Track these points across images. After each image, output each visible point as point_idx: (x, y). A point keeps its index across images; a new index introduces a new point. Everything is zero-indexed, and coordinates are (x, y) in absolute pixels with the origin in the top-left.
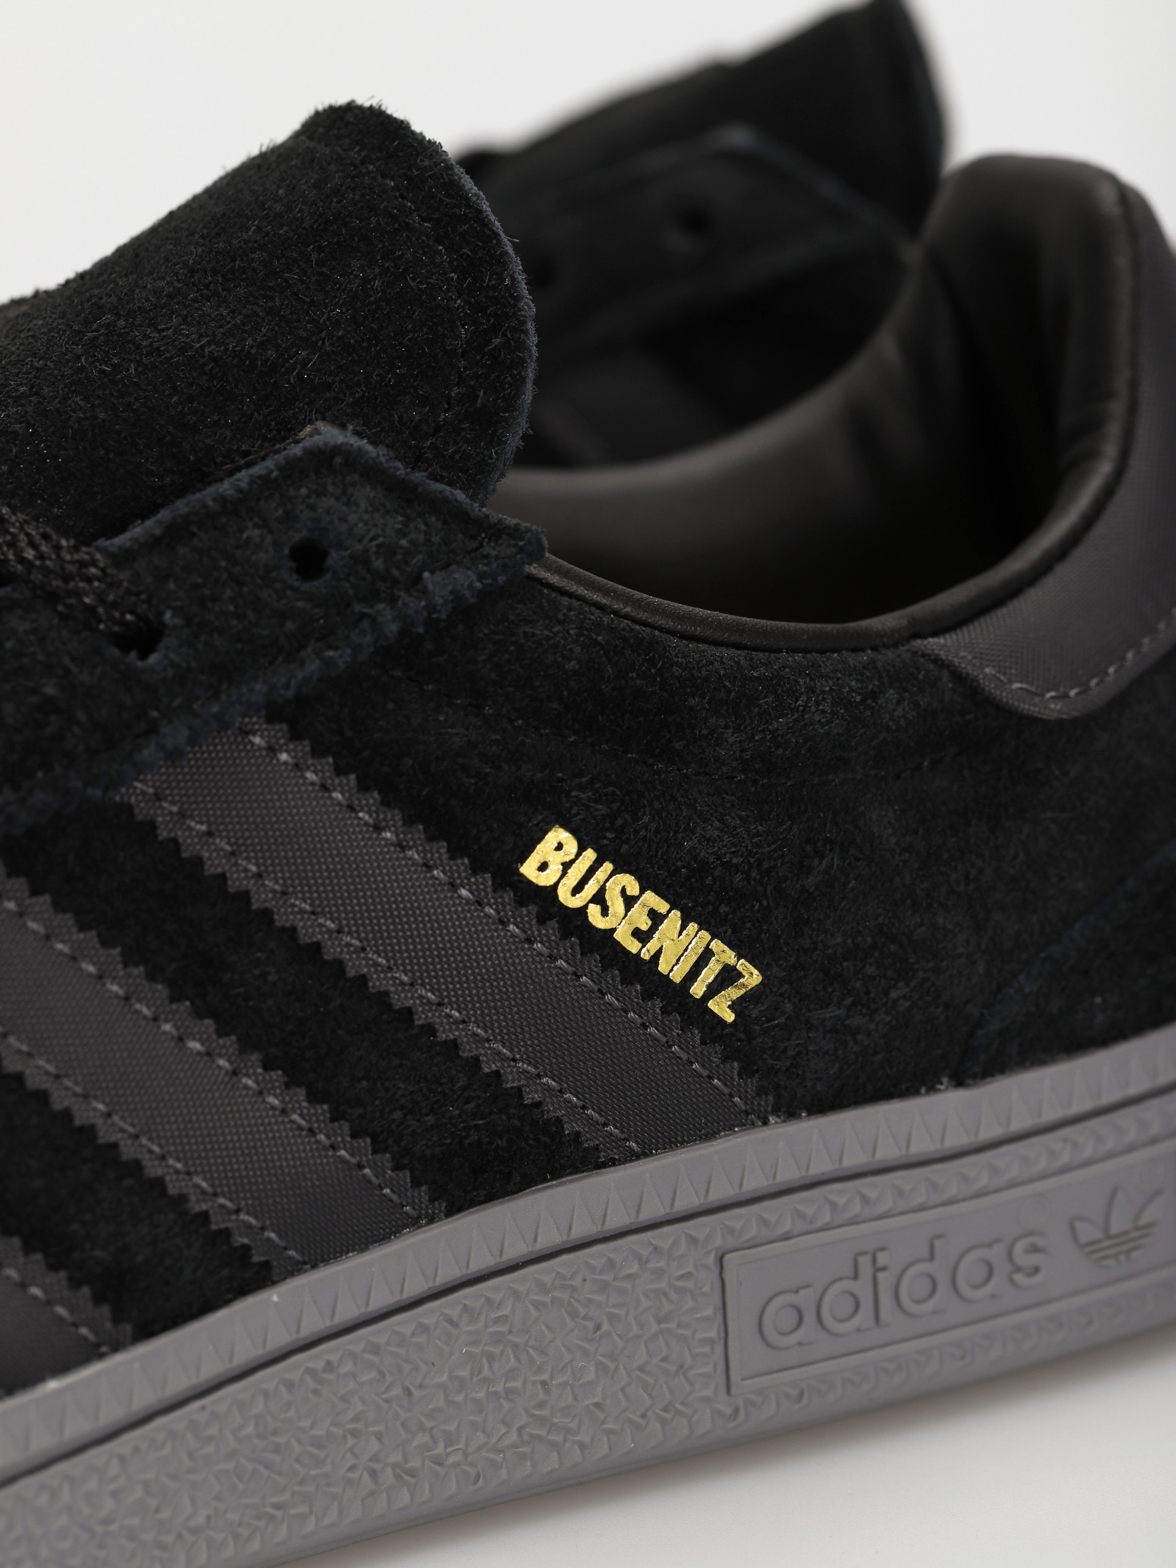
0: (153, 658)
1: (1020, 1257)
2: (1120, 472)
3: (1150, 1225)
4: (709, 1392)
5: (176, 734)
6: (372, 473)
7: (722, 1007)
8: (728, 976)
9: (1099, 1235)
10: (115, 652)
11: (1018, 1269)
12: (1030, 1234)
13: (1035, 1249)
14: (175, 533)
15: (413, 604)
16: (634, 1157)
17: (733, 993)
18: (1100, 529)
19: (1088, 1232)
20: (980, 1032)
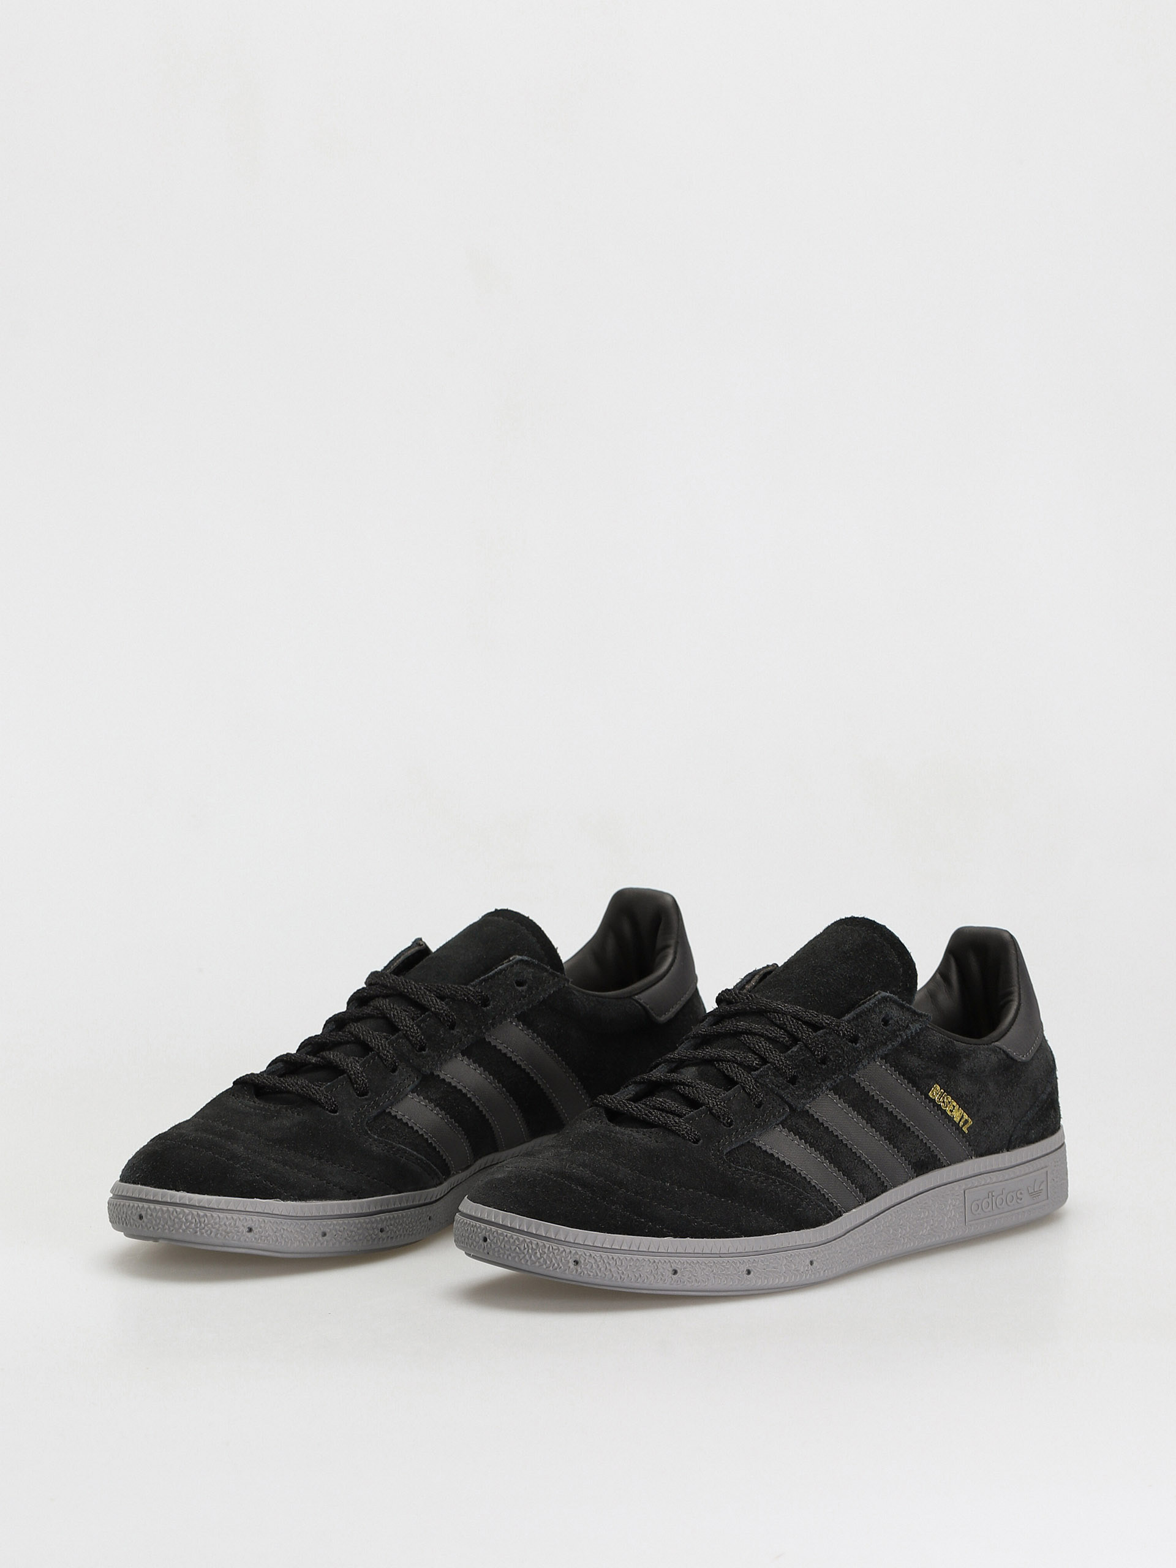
0: (858, 1045)
1: (1019, 1196)
2: (1019, 1004)
3: (1042, 1190)
4: (962, 1225)
5: (865, 1062)
6: (895, 1002)
7: (965, 1129)
8: (966, 1122)
9: (1033, 1191)
10: (850, 1044)
11: (1018, 1198)
12: (1020, 1190)
13: (1021, 1193)
14: (859, 1016)
15: (909, 1032)
16: (949, 1165)
17: (967, 1126)
18: (1019, 1017)
19: (1031, 1190)
20: (1012, 1138)
